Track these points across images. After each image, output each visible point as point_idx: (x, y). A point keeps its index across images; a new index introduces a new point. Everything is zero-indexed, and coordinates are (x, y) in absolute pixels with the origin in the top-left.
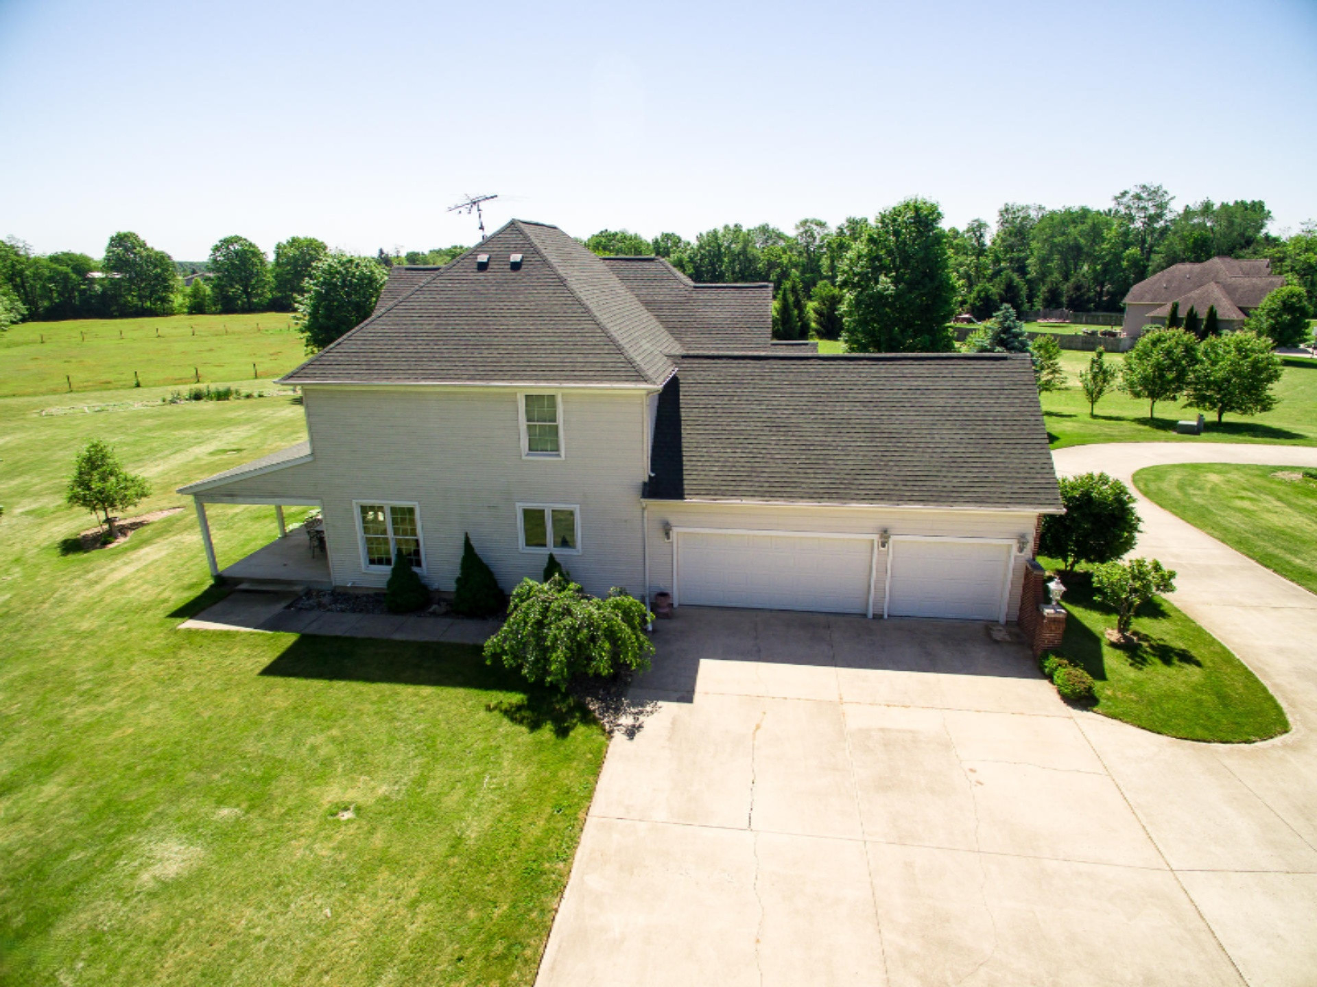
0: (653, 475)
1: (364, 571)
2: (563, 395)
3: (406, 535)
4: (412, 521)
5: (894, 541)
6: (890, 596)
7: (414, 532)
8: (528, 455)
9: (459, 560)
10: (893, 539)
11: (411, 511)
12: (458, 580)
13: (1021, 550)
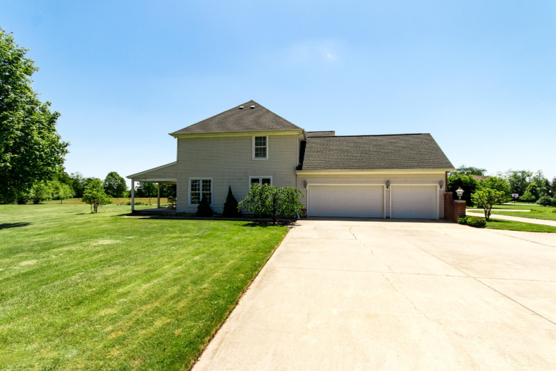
0: (300, 164)
1: (189, 206)
2: (269, 136)
3: (207, 191)
4: (210, 186)
5: (392, 186)
6: (392, 210)
7: (210, 190)
8: (255, 158)
9: (226, 197)
10: (391, 185)
11: (210, 181)
12: (225, 204)
13: (441, 187)
